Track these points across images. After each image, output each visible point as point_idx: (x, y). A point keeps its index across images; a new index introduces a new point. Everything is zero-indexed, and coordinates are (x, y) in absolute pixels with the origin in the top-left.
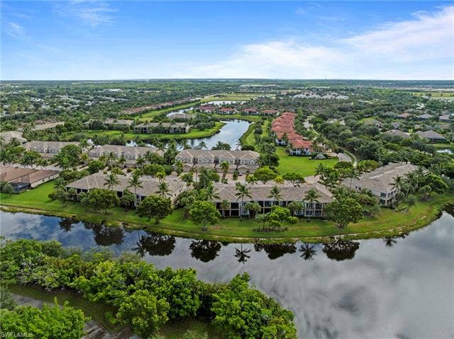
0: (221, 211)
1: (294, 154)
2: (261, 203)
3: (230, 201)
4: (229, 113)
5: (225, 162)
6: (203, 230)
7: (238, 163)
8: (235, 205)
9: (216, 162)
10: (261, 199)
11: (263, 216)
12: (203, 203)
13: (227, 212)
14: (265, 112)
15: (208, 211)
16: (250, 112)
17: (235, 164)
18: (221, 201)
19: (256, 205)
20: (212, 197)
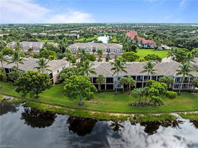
0: (97, 86)
1: (143, 48)
2: (134, 77)
3: (105, 76)
4: (101, 32)
5: (100, 50)
6: (80, 105)
7: (108, 51)
8: (110, 80)
9: (94, 51)
10: (133, 74)
11: (139, 90)
12: (77, 78)
13: (103, 86)
14: (120, 31)
15: (82, 86)
16: (112, 31)
17: (107, 52)
18: (97, 76)
19: (130, 79)
20: (89, 72)
